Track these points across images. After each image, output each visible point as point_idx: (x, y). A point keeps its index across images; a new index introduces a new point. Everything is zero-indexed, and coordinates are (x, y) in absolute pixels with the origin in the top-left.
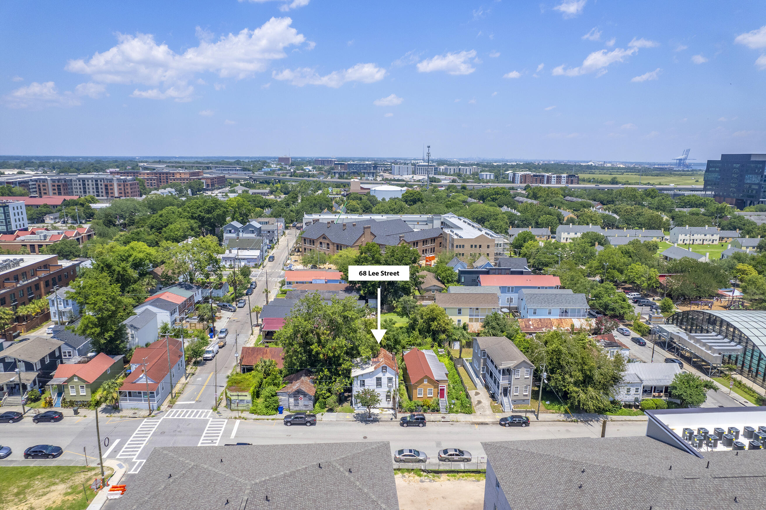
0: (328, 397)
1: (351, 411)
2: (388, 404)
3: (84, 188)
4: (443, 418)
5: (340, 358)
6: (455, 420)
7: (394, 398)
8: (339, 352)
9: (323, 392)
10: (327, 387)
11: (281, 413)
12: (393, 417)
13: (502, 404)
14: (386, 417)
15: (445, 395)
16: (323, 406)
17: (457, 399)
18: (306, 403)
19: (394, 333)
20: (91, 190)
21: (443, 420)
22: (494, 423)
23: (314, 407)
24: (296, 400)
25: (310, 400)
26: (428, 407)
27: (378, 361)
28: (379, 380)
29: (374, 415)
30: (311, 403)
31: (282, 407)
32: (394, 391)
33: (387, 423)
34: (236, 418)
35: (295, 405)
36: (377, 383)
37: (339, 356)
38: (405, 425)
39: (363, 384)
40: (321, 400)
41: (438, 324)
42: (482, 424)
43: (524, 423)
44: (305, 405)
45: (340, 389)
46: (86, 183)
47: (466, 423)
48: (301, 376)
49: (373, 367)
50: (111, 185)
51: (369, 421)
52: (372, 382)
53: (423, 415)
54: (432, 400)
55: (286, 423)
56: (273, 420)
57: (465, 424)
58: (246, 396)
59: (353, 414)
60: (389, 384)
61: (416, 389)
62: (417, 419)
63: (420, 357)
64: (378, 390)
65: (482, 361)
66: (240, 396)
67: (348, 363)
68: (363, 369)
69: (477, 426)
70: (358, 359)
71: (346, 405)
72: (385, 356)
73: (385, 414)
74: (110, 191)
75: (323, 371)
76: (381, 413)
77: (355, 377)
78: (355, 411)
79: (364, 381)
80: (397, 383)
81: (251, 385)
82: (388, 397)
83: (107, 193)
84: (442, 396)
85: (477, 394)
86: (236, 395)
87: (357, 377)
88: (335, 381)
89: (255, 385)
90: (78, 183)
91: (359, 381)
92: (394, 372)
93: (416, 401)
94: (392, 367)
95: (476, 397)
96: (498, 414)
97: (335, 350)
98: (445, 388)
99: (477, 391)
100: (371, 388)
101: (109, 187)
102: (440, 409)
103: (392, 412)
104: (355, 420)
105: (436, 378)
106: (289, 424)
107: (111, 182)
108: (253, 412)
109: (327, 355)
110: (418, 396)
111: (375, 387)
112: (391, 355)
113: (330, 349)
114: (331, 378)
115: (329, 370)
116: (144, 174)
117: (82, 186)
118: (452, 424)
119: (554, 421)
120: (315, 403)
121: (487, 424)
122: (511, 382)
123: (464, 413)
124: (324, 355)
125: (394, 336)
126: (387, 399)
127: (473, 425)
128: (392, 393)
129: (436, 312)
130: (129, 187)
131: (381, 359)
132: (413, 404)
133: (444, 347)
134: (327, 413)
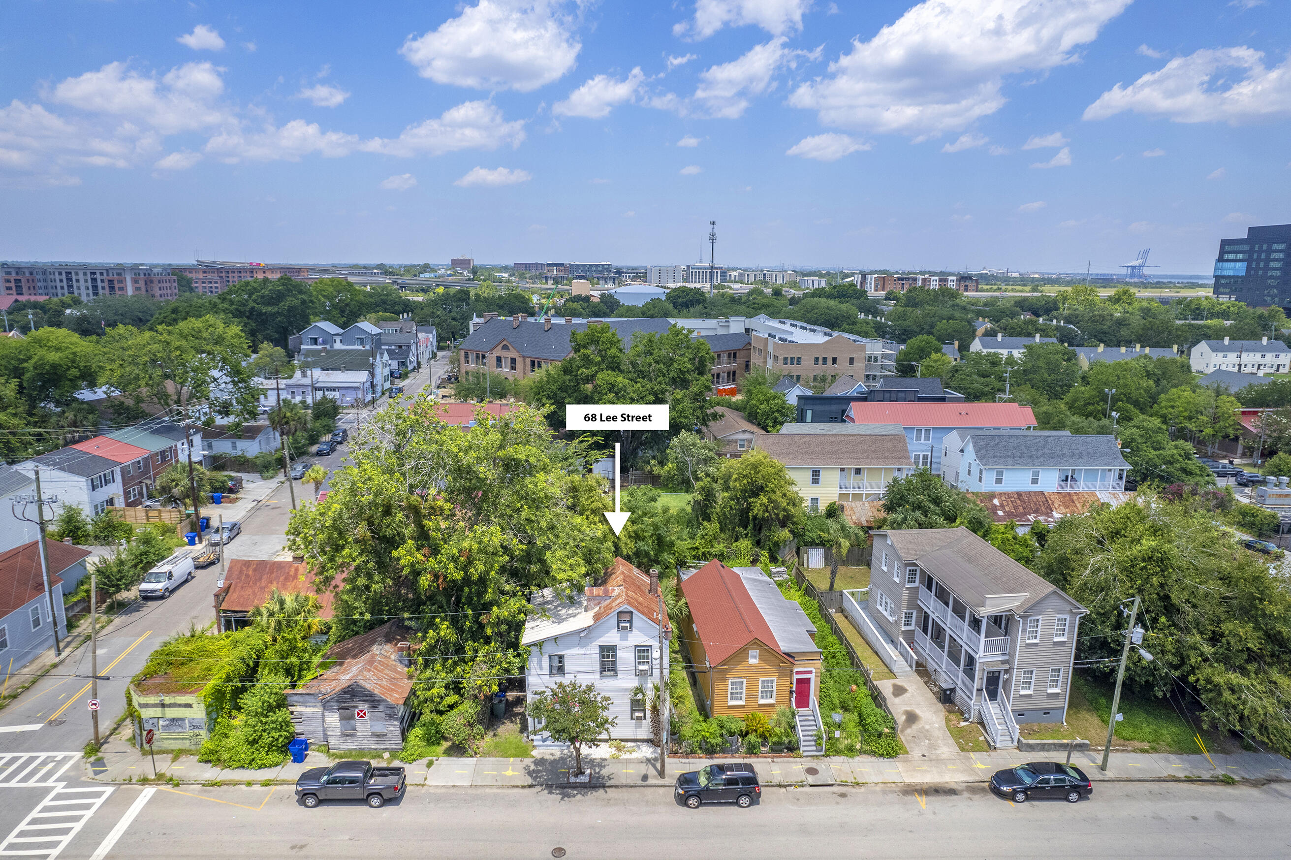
0: (451, 707)
1: (522, 752)
2: (639, 726)
3: (70, 287)
4: (812, 771)
5: (486, 587)
6: (851, 780)
7: (655, 710)
8: (481, 567)
9: (434, 691)
10: (450, 678)
11: (299, 758)
12: (652, 772)
13: (982, 723)
14: (630, 770)
15: (813, 698)
16: (434, 737)
17: (845, 708)
18: (379, 728)
19: (656, 519)
21: (811, 779)
22: (973, 789)
23: (404, 738)
24: (347, 718)
25: (391, 717)
26: (763, 737)
27: (607, 595)
28: (608, 654)
29: (592, 763)
30: (394, 728)
31: (304, 742)
32: (657, 688)
33: (635, 794)
34: (144, 781)
35: (345, 735)
36: (602, 664)
37: (483, 581)
38: (692, 801)
39: (558, 666)
40: (427, 717)
41: (770, 501)
42: (937, 791)
43: (1075, 788)
44: (375, 735)
45: (488, 684)
47: (887, 788)
48: (373, 642)
49: (591, 614)
50: (120, 281)
51: (575, 786)
52: (587, 660)
53: (749, 768)
54: (775, 717)
55: (303, 797)
56: (266, 784)
57: (884, 792)
58: (189, 706)
59: (528, 761)
60: (641, 667)
61: (724, 680)
62: (731, 782)
63: (730, 586)
64: (605, 687)
65: (905, 594)
66: (171, 706)
67: (514, 604)
68: (560, 620)
69: (922, 802)
70: (548, 592)
71: (508, 730)
72: (628, 581)
73: (628, 761)
75: (436, 628)
76: (615, 758)
77: (534, 644)
78: (534, 753)
79: (561, 657)
80: (666, 665)
81: (215, 671)
82: (637, 705)
84: (803, 700)
85: (899, 691)
86: (155, 706)
87: (539, 644)
88: (473, 660)
89: (228, 669)
90: (57, 277)
91: (546, 658)
92: (656, 629)
93: (723, 717)
94: (648, 613)
95: (897, 700)
96: (978, 755)
97: (470, 562)
98: (812, 677)
99: (899, 682)
100: (583, 681)
101: (117, 286)
102: (798, 742)
103: (647, 752)
104: (530, 781)
105: (784, 646)
106: (310, 801)
107: (119, 275)
108: (211, 758)
109: (445, 577)
110: (731, 703)
111: (598, 675)
112: (646, 579)
113: (454, 560)
114: (460, 650)
115: (455, 622)
117: (65, 284)
118: (843, 795)
119: (1160, 780)
120: (411, 726)
121: (952, 792)
122: (1011, 655)
123: (873, 753)
124: (436, 576)
125: (656, 527)
126: (633, 711)
127: (909, 798)
128: (650, 694)
129: (763, 471)
131: (616, 588)
132: (714, 727)
133: (783, 563)
134: (444, 761)
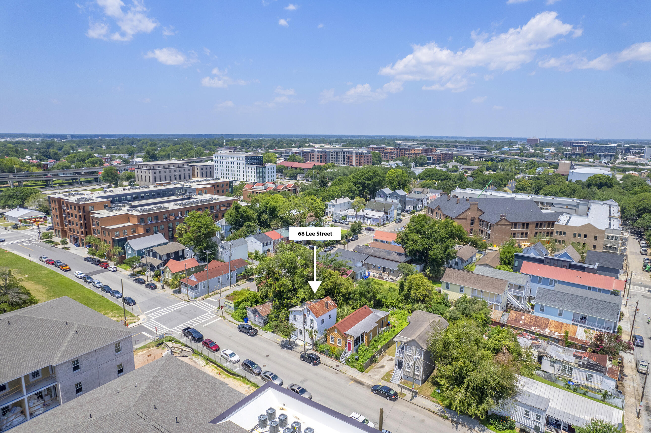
3: (337, 158)
11: (246, 322)
15: (352, 349)
18: (260, 321)
20: (340, 159)
21: (335, 367)
22: (368, 387)
24: (255, 316)
25: (262, 319)
30: (262, 322)
31: (248, 319)
34: (221, 316)
35: (254, 320)
46: (338, 154)
50: (352, 157)
51: (287, 347)
52: (301, 319)
56: (237, 325)
57: (346, 378)
58: (232, 304)
60: (311, 325)
61: (329, 335)
62: (310, 357)
69: (352, 383)
74: (350, 161)
79: (296, 316)
83: (348, 162)
84: (349, 349)
85: (391, 360)
87: (291, 312)
90: (333, 154)
91: (293, 316)
94: (315, 312)
95: (386, 362)
98: (352, 343)
99: (394, 358)
101: (350, 158)
102: (340, 358)
103: (310, 347)
104: (280, 343)
105: (348, 332)
107: (351, 154)
108: (233, 316)
110: (331, 342)
112: (332, 304)
116: (389, 149)
118: (337, 373)
119: (424, 408)
121: (363, 385)
123: (358, 369)
127: (350, 381)
130: (363, 158)
